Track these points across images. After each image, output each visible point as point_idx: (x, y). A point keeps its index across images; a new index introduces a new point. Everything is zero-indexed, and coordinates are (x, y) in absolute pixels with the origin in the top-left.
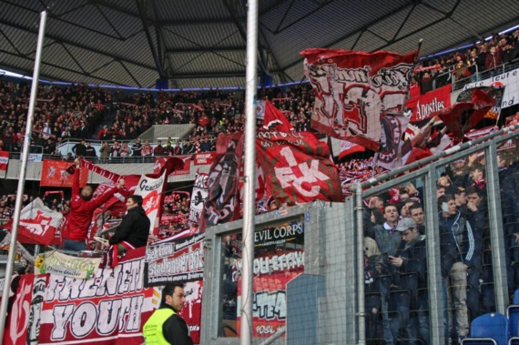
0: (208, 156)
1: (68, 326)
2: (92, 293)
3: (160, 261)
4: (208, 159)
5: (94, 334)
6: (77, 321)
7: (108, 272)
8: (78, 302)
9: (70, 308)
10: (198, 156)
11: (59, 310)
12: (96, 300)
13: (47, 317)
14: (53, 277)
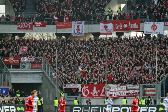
0: (40, 23)
1: (115, 94)
2: (117, 90)
3: (130, 87)
4: (40, 25)
5: (118, 95)
6: (116, 94)
7: (119, 87)
8: (116, 91)
9: (115, 92)
10: (36, 23)
11: (113, 92)
12: (118, 91)
13: (111, 93)
14: (111, 88)
